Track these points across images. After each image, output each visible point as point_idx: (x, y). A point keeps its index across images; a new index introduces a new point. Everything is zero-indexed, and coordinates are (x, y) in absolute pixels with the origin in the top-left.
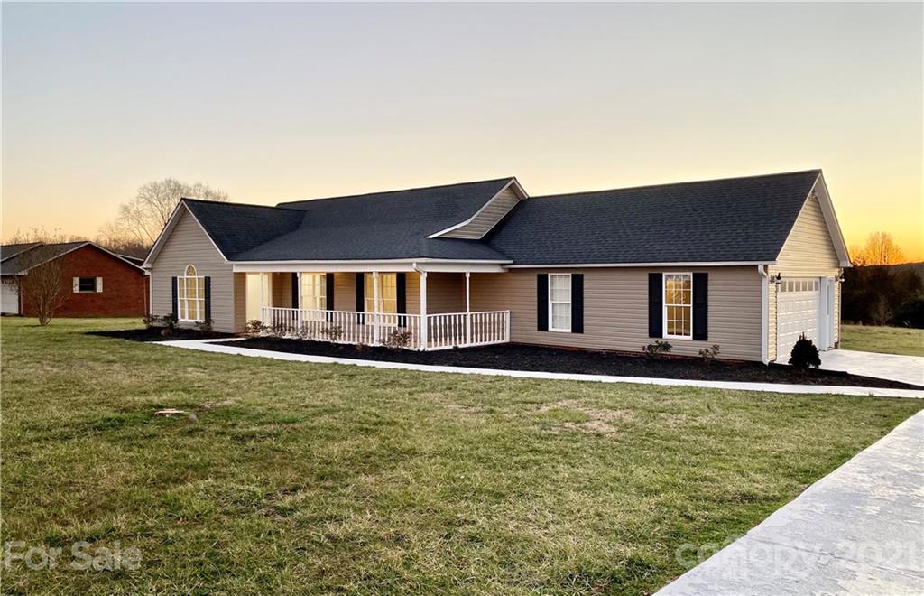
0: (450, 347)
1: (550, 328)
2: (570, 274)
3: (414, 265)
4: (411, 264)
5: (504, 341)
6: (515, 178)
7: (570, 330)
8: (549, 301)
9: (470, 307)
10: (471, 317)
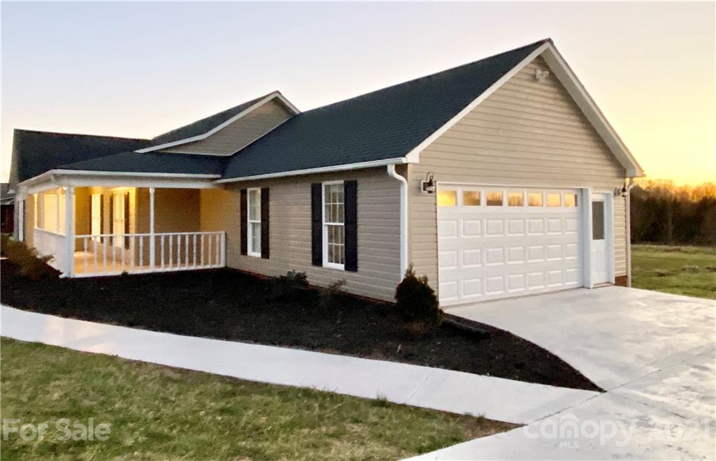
1: (249, 252)
2: (260, 189)
5: (216, 266)
7: (260, 255)
8: (249, 220)
10: (158, 239)
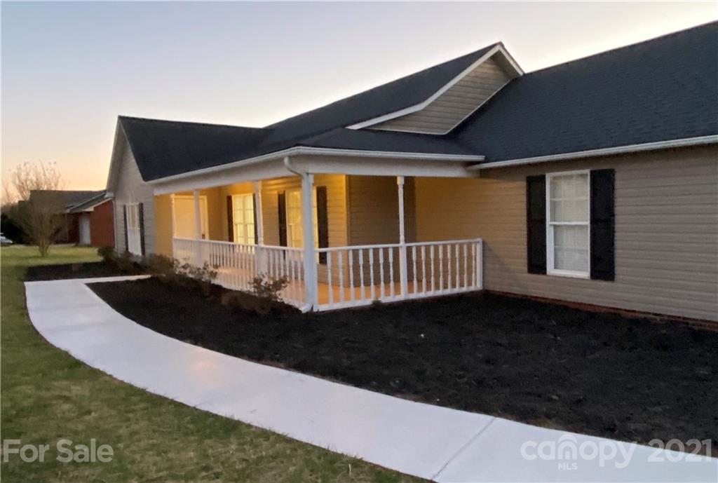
0: (368, 302)
1: (550, 269)
2: (587, 172)
3: (286, 160)
4: (281, 160)
5: (473, 288)
6: (501, 44)
7: (586, 274)
8: (548, 222)
9: (406, 235)
10: (409, 250)
